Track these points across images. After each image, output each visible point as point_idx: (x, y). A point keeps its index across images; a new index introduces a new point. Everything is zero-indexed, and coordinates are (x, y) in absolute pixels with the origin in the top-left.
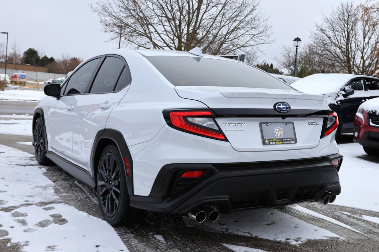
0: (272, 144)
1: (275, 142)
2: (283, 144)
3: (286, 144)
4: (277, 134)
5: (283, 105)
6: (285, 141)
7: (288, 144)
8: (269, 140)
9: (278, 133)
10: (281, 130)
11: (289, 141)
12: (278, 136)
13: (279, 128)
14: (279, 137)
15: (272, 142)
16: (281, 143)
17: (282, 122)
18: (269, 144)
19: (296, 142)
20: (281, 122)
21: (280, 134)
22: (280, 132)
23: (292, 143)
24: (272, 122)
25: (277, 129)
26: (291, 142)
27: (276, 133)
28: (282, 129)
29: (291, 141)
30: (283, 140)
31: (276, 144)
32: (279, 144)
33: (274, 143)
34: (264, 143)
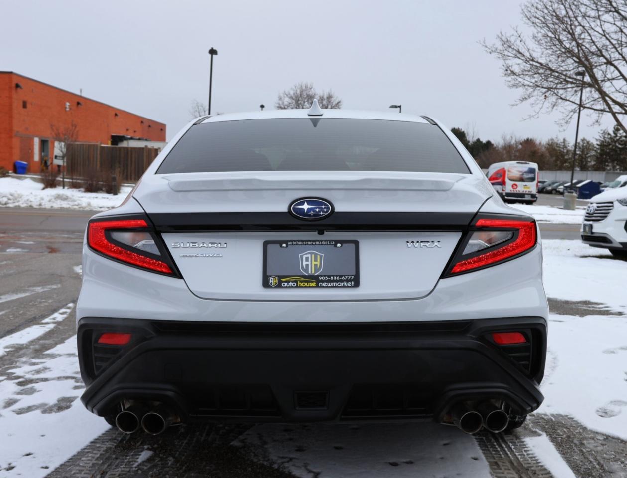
0: (286, 287)
1: (297, 282)
2: (317, 286)
3: (327, 287)
4: (307, 265)
5: (308, 204)
6: (323, 281)
7: (332, 287)
8: (280, 277)
9: (309, 263)
10: (318, 257)
11: (337, 281)
12: (307, 270)
13: (313, 253)
14: (311, 271)
15: (286, 282)
16: (314, 284)
17: (326, 241)
18: (279, 286)
19: (357, 284)
20: (322, 241)
21: (316, 265)
22: (316, 260)
23: (344, 287)
24: (295, 241)
25: (309, 256)
26: (341, 284)
27: (305, 263)
28: (321, 257)
29: (342, 281)
30: (320, 278)
31: (297, 287)
32: (306, 287)
33: (291, 284)
34: (266, 284)
